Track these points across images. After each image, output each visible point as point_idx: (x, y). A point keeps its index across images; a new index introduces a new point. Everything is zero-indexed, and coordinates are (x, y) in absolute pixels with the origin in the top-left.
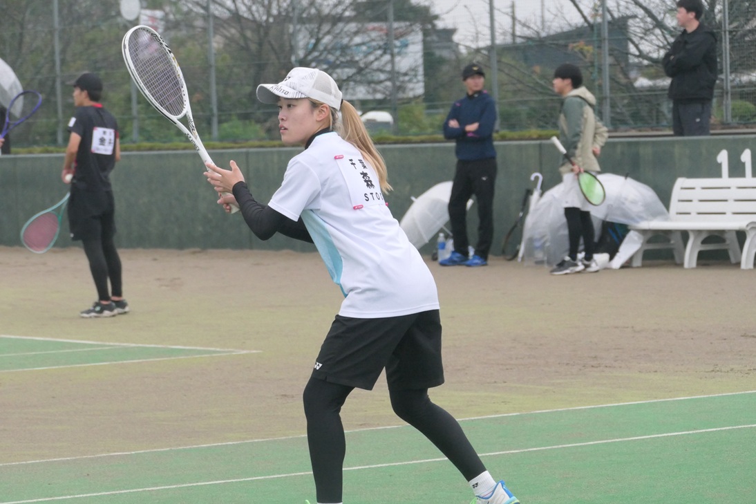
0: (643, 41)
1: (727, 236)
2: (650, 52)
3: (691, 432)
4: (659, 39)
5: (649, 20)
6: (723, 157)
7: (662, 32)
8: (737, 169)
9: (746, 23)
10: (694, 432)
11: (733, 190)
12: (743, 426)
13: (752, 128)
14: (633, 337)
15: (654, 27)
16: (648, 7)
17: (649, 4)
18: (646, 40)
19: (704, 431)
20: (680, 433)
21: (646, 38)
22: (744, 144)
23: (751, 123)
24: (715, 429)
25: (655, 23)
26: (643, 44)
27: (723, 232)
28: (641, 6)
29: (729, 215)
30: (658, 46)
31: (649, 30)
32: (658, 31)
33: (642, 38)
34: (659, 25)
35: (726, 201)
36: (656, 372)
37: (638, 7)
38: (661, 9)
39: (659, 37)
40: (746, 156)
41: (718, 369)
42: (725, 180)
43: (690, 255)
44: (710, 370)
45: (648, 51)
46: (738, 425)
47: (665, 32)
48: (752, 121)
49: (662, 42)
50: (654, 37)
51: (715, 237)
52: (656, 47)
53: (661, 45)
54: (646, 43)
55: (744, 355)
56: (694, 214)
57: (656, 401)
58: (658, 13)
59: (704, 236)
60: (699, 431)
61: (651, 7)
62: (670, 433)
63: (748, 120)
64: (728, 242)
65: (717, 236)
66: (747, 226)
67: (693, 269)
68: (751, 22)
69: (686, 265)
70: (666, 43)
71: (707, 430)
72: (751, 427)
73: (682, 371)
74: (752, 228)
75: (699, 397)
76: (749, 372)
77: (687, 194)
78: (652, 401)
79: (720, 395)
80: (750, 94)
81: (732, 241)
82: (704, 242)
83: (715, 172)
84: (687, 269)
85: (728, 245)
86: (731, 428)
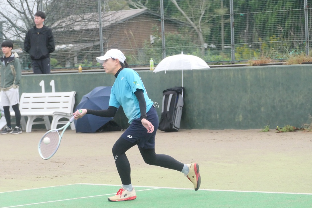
0: (7, 33)
1: (44, 118)
2: (10, 38)
3: (27, 205)
4: (14, 32)
5: (10, 23)
6: (42, 84)
7: (15, 29)
8: (48, 89)
9: (52, 25)
10: (29, 204)
11: (47, 98)
12: (49, 202)
13: (55, 71)
14: (3, 163)
15: (12, 27)
16: (9, 18)
17: (9, 17)
18: (8, 32)
19: (33, 204)
20: (22, 205)
21: (8, 31)
22: (51, 78)
23: (54, 69)
24: (37, 203)
25: (12, 25)
26: (7, 34)
27: (43, 116)
28: (6, 18)
29: (45, 109)
30: (14, 35)
31: (9, 28)
32: (13, 28)
33: (6, 32)
34: (14, 26)
35: (44, 103)
36: (13, 178)
37: (5, 18)
38: (15, 19)
39: (14, 31)
40: (52, 83)
41: (39, 177)
42: (43, 93)
43: (29, 126)
44: (36, 177)
45: (9, 37)
46: (47, 201)
47: (17, 29)
48: (55, 68)
49: (16, 33)
50: (12, 31)
51: (39, 119)
52: (13, 36)
53: (15, 34)
54: (9, 33)
55: (51, 170)
56: (30, 109)
57: (12, 191)
58: (13, 20)
59: (34, 118)
60: (30, 204)
61: (10, 18)
62: (18, 205)
63: (54, 67)
64: (45, 121)
65: (40, 118)
66: (53, 113)
67: (30, 133)
68: (54, 24)
69: (27, 131)
70: (17, 34)
71: (34, 204)
72: (53, 202)
73: (24, 178)
74: (55, 114)
75: (31, 189)
76: (53, 178)
77: (27, 100)
78: (10, 191)
79: (40, 188)
80: (54, 56)
81: (47, 120)
82: (35, 121)
83: (39, 90)
84: (27, 133)
85: (45, 122)
86: (44, 202)
